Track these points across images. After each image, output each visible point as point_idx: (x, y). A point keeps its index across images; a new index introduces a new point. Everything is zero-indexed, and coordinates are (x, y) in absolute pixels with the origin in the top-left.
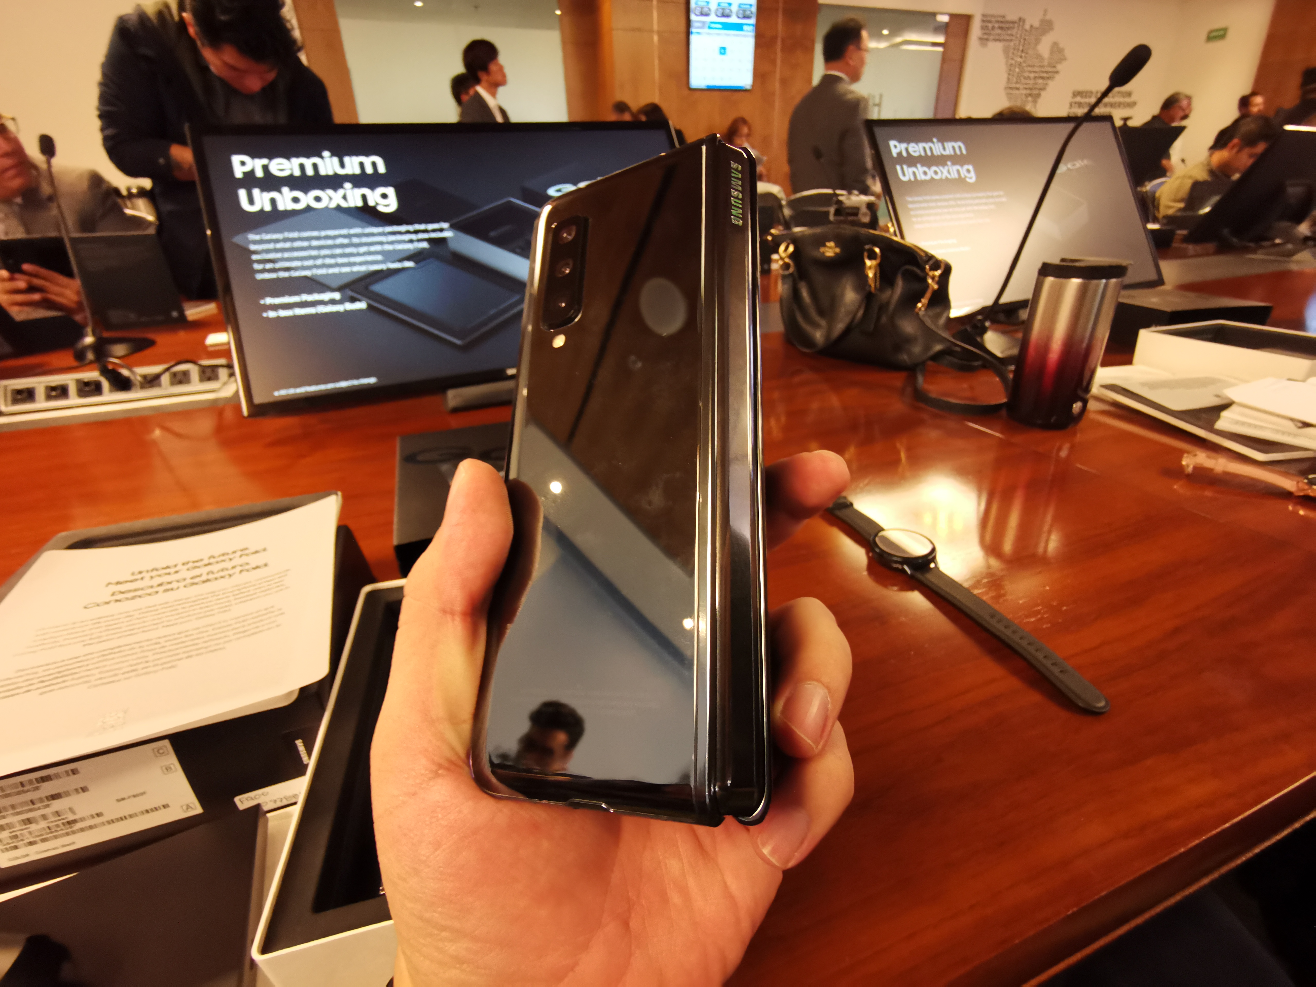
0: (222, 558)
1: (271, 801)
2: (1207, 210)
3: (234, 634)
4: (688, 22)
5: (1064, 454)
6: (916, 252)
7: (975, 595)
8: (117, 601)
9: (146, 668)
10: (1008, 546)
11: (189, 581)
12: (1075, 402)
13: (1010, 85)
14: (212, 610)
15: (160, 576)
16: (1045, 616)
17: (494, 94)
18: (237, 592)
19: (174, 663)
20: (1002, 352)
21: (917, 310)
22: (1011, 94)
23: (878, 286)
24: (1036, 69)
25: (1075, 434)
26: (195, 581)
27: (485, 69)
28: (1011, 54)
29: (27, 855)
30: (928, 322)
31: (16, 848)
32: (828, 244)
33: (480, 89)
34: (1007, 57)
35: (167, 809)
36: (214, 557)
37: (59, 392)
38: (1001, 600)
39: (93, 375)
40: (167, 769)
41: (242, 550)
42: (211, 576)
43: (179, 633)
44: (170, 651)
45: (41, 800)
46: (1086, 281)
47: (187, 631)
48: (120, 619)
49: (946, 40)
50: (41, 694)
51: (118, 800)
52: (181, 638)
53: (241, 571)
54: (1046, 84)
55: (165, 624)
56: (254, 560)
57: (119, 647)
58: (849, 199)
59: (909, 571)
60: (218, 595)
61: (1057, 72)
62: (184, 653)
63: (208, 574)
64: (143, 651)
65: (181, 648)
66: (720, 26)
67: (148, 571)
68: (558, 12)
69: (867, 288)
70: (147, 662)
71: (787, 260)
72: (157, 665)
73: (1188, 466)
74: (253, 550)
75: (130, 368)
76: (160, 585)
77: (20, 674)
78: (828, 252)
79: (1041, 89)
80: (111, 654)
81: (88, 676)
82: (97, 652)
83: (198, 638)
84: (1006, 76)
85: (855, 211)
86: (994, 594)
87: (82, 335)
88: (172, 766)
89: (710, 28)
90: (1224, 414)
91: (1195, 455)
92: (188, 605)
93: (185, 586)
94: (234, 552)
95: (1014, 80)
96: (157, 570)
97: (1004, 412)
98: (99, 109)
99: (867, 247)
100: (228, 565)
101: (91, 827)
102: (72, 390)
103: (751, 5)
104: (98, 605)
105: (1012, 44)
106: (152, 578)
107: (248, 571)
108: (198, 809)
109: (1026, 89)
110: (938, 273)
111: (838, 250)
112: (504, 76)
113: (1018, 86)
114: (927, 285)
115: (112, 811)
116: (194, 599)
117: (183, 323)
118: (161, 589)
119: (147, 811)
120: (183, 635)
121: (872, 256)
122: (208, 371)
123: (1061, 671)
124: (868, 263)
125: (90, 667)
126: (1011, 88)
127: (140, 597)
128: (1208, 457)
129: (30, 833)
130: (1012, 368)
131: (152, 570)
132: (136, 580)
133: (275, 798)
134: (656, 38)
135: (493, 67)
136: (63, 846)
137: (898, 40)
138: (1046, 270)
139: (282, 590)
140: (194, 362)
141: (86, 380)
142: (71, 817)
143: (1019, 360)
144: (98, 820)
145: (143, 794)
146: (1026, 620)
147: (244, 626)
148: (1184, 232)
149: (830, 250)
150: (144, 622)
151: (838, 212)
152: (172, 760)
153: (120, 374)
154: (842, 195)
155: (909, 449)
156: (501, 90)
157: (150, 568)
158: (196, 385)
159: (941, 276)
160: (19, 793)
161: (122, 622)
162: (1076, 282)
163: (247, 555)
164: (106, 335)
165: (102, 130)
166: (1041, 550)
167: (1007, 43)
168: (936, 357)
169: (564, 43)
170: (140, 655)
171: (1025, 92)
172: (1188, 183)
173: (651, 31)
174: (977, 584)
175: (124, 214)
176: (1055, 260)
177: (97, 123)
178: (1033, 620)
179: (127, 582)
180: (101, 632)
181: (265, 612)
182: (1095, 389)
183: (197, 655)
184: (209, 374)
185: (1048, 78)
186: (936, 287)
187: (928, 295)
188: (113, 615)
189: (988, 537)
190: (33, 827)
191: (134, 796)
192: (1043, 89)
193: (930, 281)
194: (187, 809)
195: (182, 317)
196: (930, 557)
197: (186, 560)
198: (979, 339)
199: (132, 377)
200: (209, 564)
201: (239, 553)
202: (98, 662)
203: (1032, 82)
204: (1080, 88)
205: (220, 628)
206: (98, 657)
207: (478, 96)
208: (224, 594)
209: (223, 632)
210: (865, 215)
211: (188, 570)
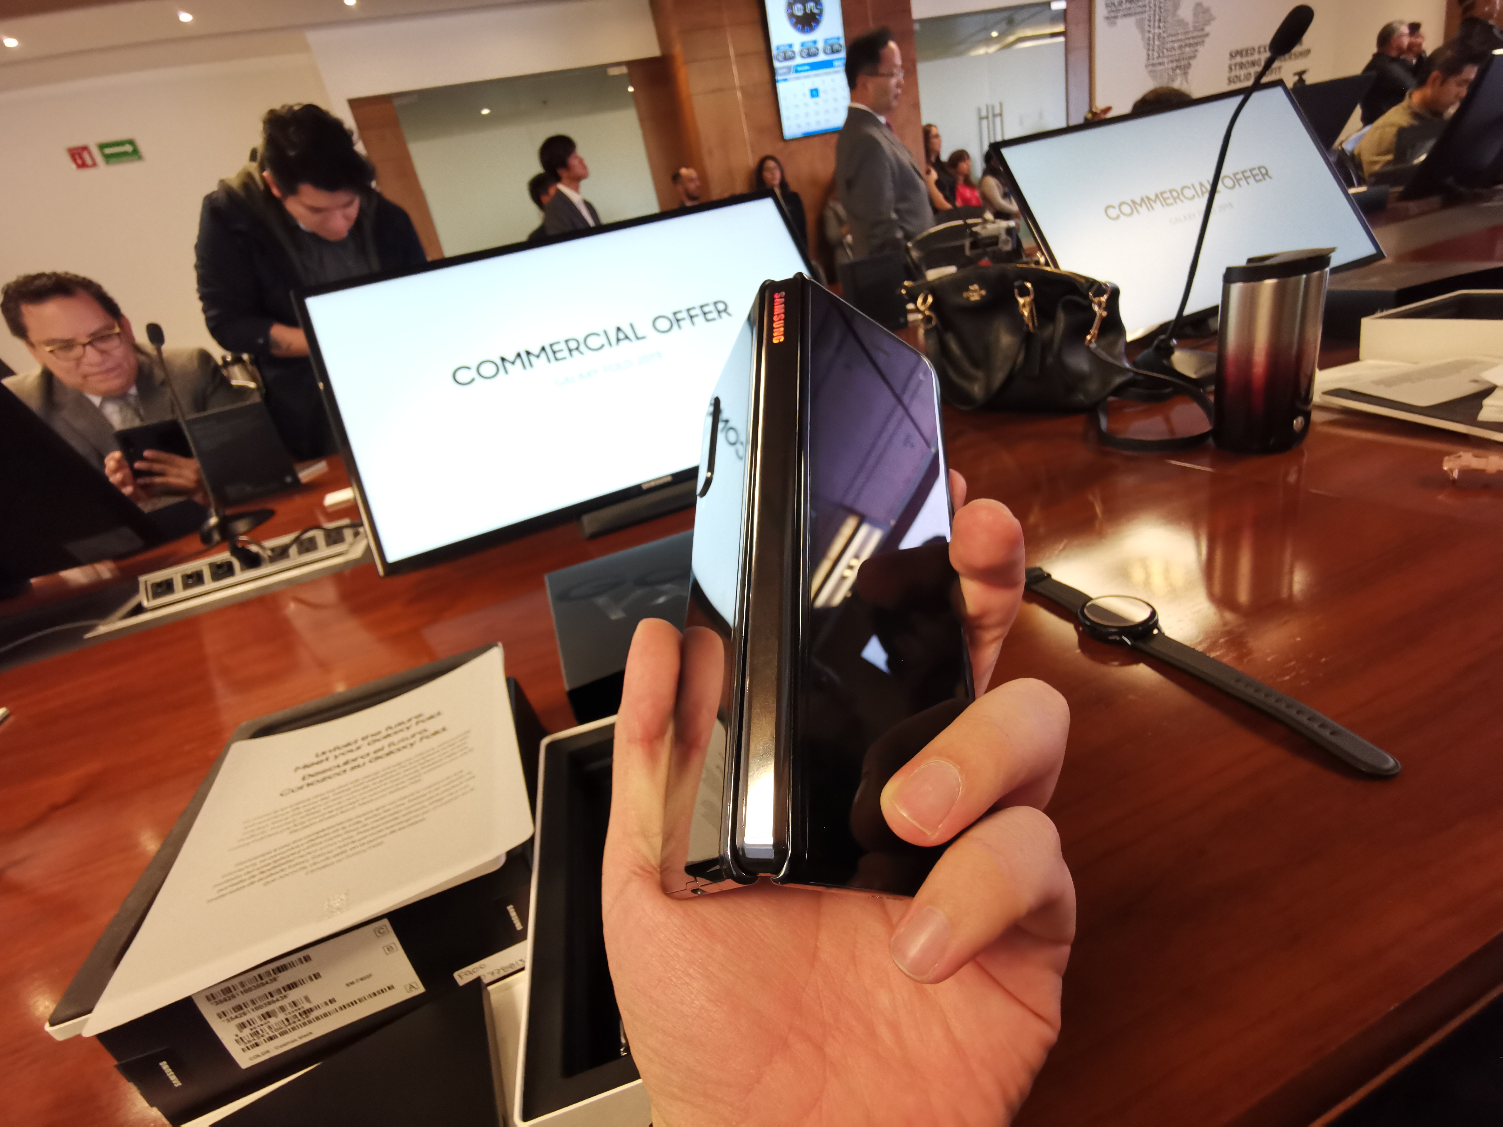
0: (399, 728)
1: (488, 974)
2: (1423, 157)
3: (430, 804)
4: (772, 71)
5: (1292, 478)
6: (1074, 279)
7: (1213, 659)
8: (308, 785)
9: (354, 848)
10: (1243, 595)
11: (372, 756)
12: (1295, 417)
13: (1151, 62)
14: (403, 782)
15: (343, 754)
16: (1302, 672)
17: (576, 189)
18: (422, 761)
19: (379, 840)
20: (1195, 373)
21: (1086, 343)
22: (1155, 71)
23: (1036, 324)
24: (1180, 37)
25: (1302, 454)
26: (379, 754)
27: (564, 164)
28: (1147, 28)
29: (268, 1052)
30: (1103, 355)
31: (257, 1045)
32: (971, 288)
33: (562, 187)
34: (1142, 31)
35: (393, 991)
36: (390, 728)
37: (195, 578)
38: (1245, 660)
39: (224, 556)
40: (388, 949)
41: (416, 717)
42: (393, 748)
43: (377, 809)
44: (373, 828)
45: (279, 991)
46: (1283, 280)
47: (384, 806)
48: (316, 802)
49: (1066, 28)
50: (265, 885)
51: (348, 985)
52: (380, 814)
53: (421, 739)
54: (1197, 51)
55: (361, 802)
56: (432, 726)
57: (323, 830)
58: (984, 228)
59: (1129, 642)
60: (405, 766)
61: (1207, 35)
62: (387, 828)
63: (389, 746)
64: (347, 832)
65: (383, 824)
66: (807, 68)
67: (330, 751)
68: (631, 89)
69: (1025, 329)
70: (353, 842)
71: (927, 313)
72: (364, 844)
73: (1452, 471)
74: (427, 715)
75: (258, 544)
76: (346, 763)
77: (241, 867)
78: (973, 296)
79: (1191, 58)
80: (317, 838)
81: (303, 862)
82: (305, 838)
83: (396, 813)
84: (1145, 52)
85: (994, 240)
86: (1235, 655)
87: (207, 517)
88: (393, 946)
89: (797, 71)
90: (1487, 402)
91: (1460, 457)
92: (377, 780)
93: (370, 762)
94: (410, 720)
95: (1156, 54)
96: (339, 748)
97: (1211, 441)
98: (199, 291)
99: (1017, 284)
100: (407, 734)
101: (326, 1015)
102: (207, 574)
103: (838, 39)
104: (293, 791)
105: (1146, 16)
106: (336, 757)
107: (427, 737)
108: (421, 989)
109: (1172, 61)
110: (1104, 299)
111: (983, 292)
112: (585, 167)
113: (1161, 60)
114: (1095, 313)
115: (344, 996)
116: (382, 773)
117: (298, 487)
118: (348, 767)
119: (375, 994)
120: (381, 811)
121: (1024, 292)
122: (334, 534)
123: (1332, 733)
124: (1021, 301)
125: (302, 853)
126: (1153, 65)
127: (330, 777)
128: (1476, 456)
129: (270, 1027)
130: (1212, 388)
131: (335, 749)
132: (321, 761)
133: (492, 970)
134: (739, 94)
135: (573, 162)
136: (300, 1038)
137: (1011, 39)
138: (1231, 276)
139: (466, 753)
140: (318, 527)
141: (219, 563)
142: (307, 1006)
143: (1219, 378)
144: (331, 1007)
145: (370, 976)
146: (1278, 680)
147: (438, 794)
148: (1400, 189)
149: (975, 294)
150: (340, 803)
151: (974, 245)
152: (393, 939)
153: (249, 551)
154: (976, 225)
155: (1105, 502)
156: (583, 184)
157: (332, 748)
158: (324, 550)
159: (1108, 300)
160: (258, 986)
161: (320, 805)
162: (1270, 282)
163: (423, 721)
164: (229, 512)
165: (205, 310)
166: (1285, 593)
167: (1139, 17)
168: (1118, 391)
169: (642, 120)
170: (345, 836)
171: (1171, 65)
172: (1394, 130)
173: (734, 88)
174: (1213, 646)
175: (232, 386)
176: (1241, 261)
177: (199, 305)
178: (1287, 678)
179: (313, 764)
180: (302, 817)
181: (455, 777)
182: (1317, 398)
183: (400, 829)
184: (334, 537)
185: (1197, 44)
186: (1105, 314)
187: (1097, 323)
188: (309, 800)
189: (1217, 589)
190: (272, 1021)
191: (362, 979)
192: (1193, 57)
193: (1096, 308)
194: (410, 988)
195: (296, 480)
196: (1151, 623)
197: (364, 735)
198: (1165, 362)
199: (261, 552)
200: (388, 736)
201: (414, 721)
202: (308, 848)
203: (1178, 52)
204: (1239, 46)
205: (415, 799)
206: (307, 843)
207: (560, 195)
208: (410, 764)
209: (420, 803)
210: (1006, 242)
211: (369, 744)
